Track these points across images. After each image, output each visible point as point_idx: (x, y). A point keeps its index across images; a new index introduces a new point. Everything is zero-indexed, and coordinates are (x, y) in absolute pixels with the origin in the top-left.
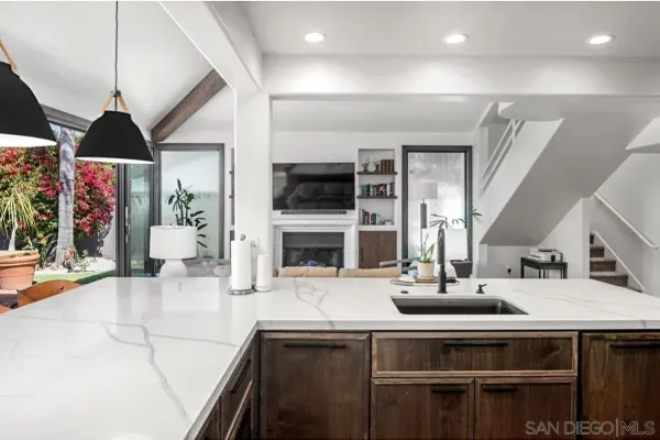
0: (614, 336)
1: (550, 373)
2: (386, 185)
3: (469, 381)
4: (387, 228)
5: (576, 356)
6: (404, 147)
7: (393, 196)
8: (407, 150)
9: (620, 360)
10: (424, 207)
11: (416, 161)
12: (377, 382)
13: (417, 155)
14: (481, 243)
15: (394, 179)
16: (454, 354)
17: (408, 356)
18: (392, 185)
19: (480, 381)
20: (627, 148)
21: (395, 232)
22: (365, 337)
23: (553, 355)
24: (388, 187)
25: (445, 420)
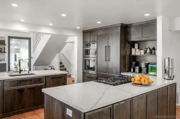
0: (51, 76)
1: (40, 84)
2: (2, 49)
3: (25, 87)
4: (3, 62)
5: (44, 81)
6: (8, 36)
7: (5, 52)
8: (10, 38)
9: (52, 80)
10: (16, 55)
11: (13, 41)
12: (5, 90)
13: (13, 39)
14: (33, 66)
15: (5, 46)
16: (22, 83)
17: (12, 84)
18: (4, 49)
19: (27, 87)
20: (66, 42)
21: (6, 64)
22: (2, 81)
23: (40, 81)
24: (3, 49)
25: (20, 96)
